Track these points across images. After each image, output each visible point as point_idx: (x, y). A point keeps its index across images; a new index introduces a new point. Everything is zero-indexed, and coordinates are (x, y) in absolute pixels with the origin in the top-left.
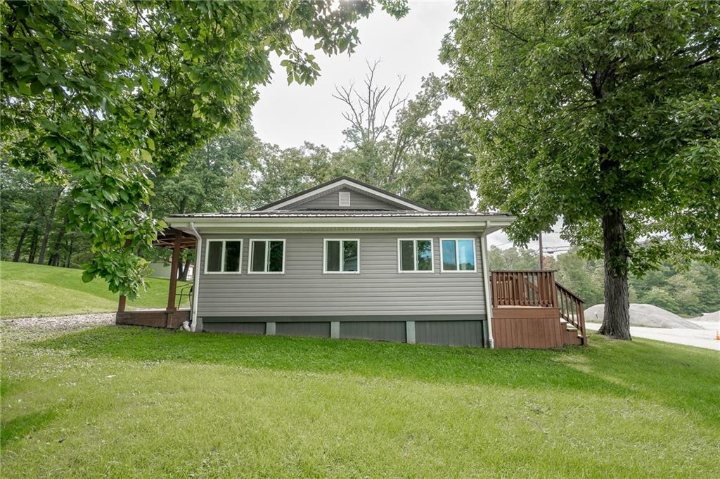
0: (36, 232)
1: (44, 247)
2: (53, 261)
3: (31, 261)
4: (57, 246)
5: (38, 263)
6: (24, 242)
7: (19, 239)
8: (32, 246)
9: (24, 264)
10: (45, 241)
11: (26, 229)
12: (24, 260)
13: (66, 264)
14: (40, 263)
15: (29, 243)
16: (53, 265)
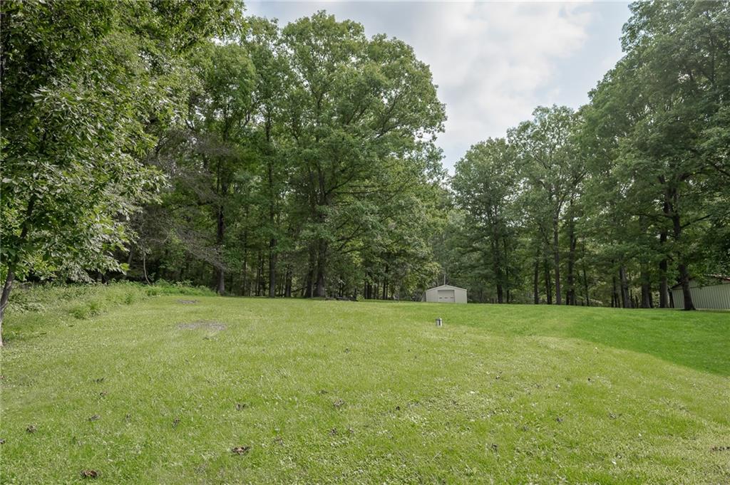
0: (547, 266)
1: (558, 283)
2: (571, 300)
3: (549, 302)
4: (570, 280)
5: (556, 304)
6: (539, 281)
7: (533, 278)
8: (546, 284)
9: (544, 306)
10: (557, 276)
11: (536, 265)
12: (543, 302)
13: (585, 301)
14: (559, 303)
15: (543, 281)
16: (572, 304)
